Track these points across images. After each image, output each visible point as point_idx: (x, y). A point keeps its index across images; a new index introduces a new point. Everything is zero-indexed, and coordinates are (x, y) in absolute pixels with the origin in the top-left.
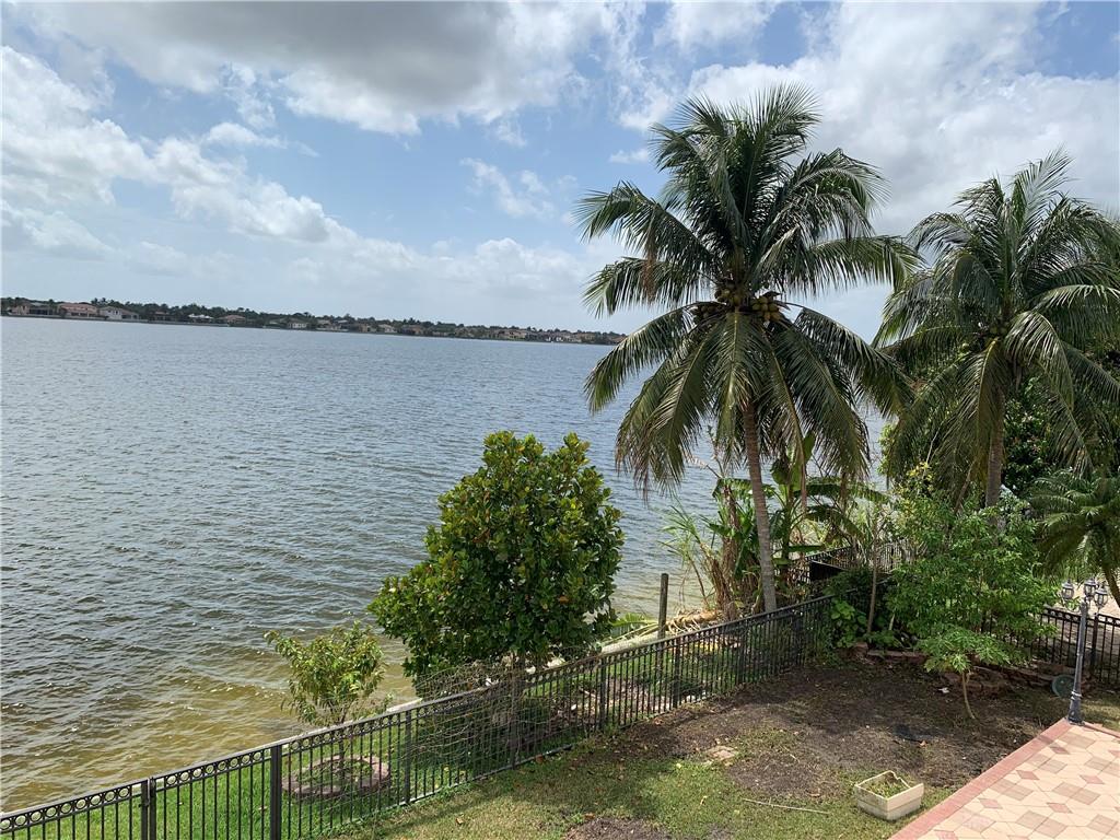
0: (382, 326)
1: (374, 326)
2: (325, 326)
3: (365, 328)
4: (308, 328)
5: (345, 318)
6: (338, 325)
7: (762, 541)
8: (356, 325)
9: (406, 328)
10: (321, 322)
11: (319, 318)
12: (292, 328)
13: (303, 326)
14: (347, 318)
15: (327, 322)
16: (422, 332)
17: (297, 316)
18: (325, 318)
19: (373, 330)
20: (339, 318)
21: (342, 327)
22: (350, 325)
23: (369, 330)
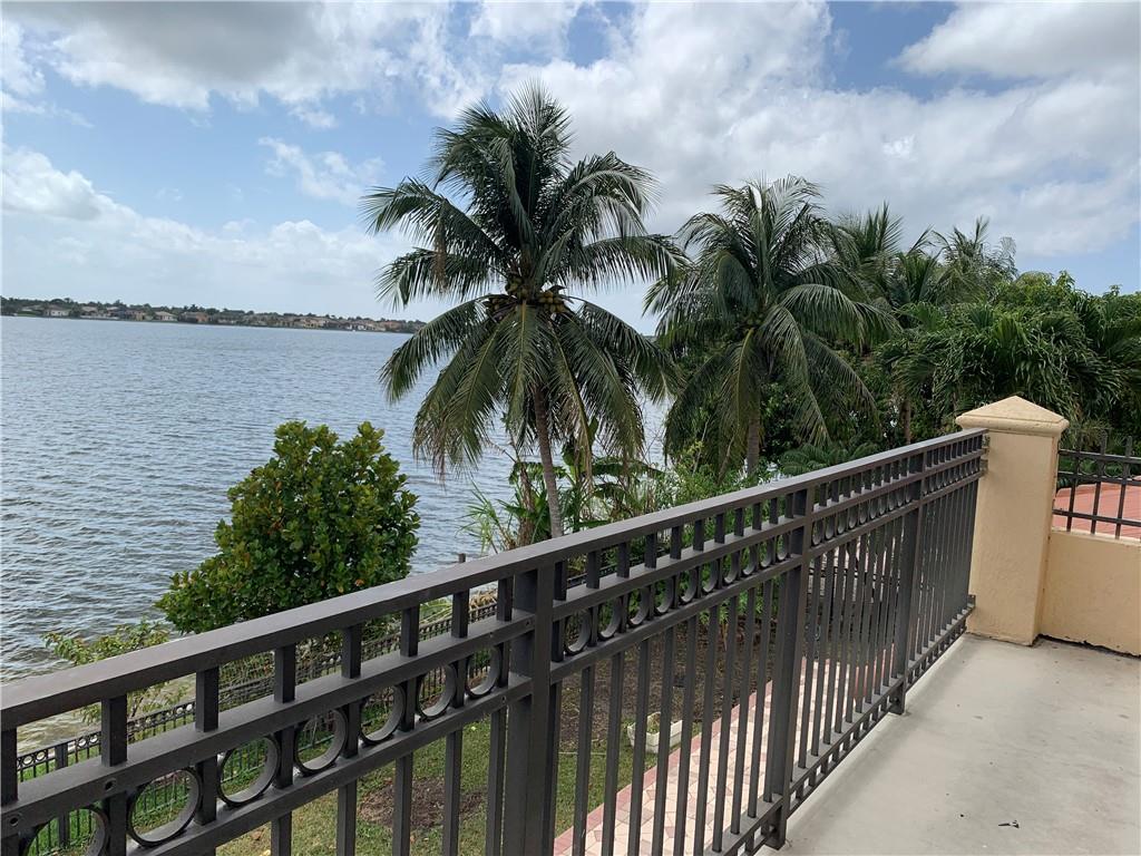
0: (158, 313)
1: (151, 314)
2: (90, 314)
3: (139, 315)
4: (70, 316)
5: (114, 305)
6: (107, 312)
7: (553, 519)
8: (129, 312)
9: (187, 316)
10: (84, 309)
11: (85, 305)
12: (50, 316)
13: (64, 313)
14: (117, 304)
15: (93, 309)
16: (206, 320)
17: (57, 303)
18: (92, 304)
19: (148, 318)
20: (108, 305)
21: (112, 315)
22: (122, 312)
23: (143, 318)
